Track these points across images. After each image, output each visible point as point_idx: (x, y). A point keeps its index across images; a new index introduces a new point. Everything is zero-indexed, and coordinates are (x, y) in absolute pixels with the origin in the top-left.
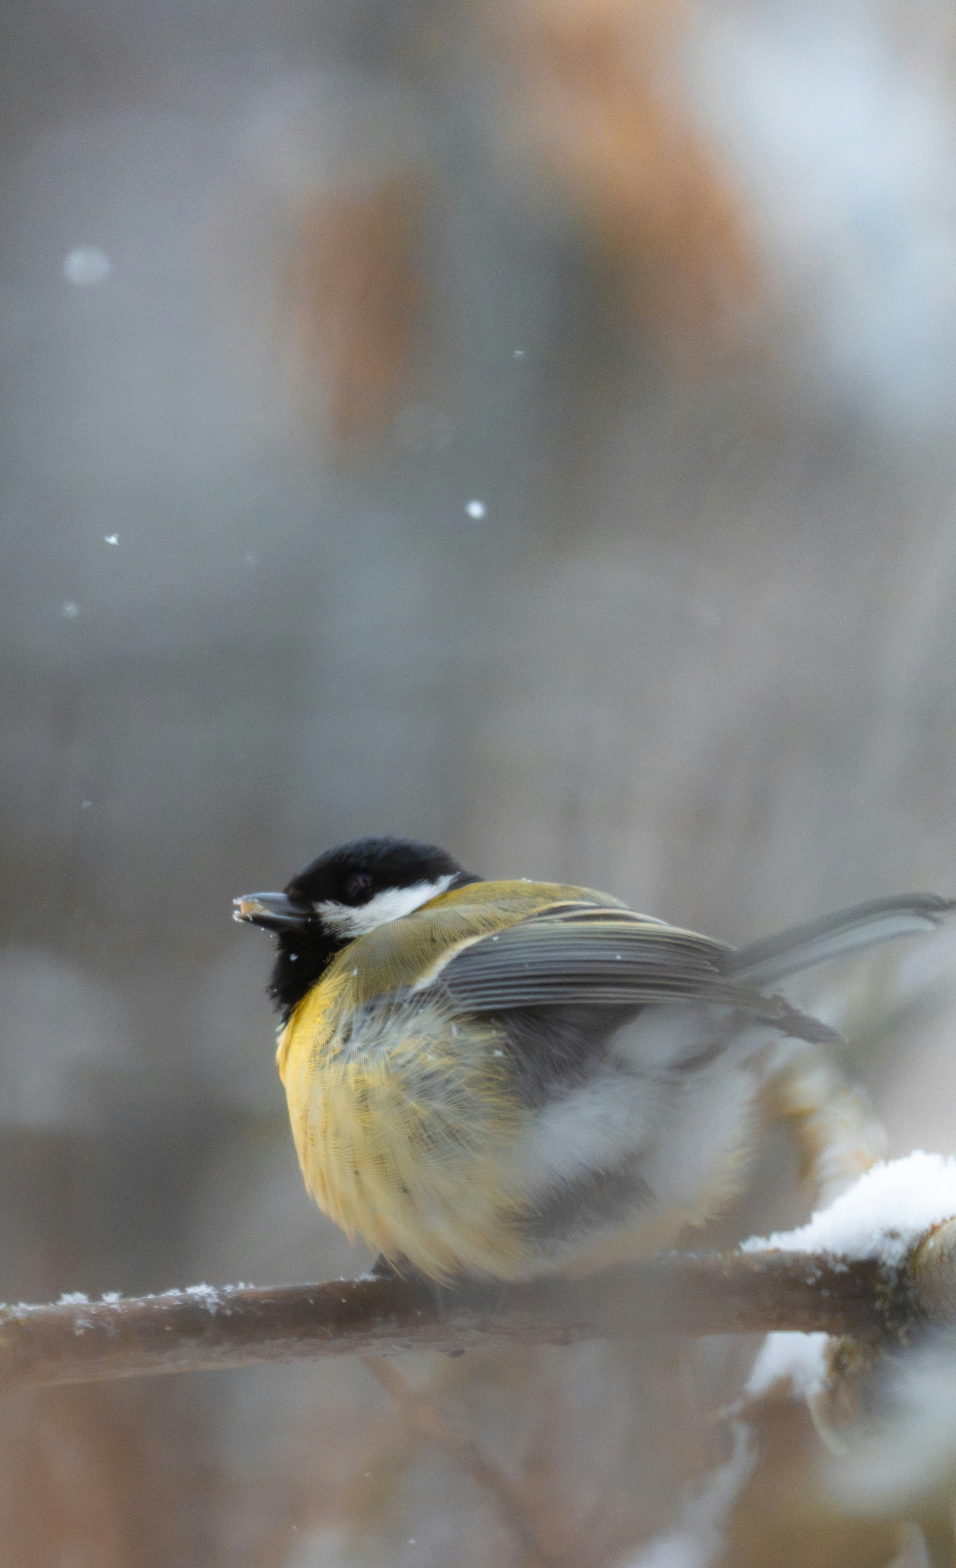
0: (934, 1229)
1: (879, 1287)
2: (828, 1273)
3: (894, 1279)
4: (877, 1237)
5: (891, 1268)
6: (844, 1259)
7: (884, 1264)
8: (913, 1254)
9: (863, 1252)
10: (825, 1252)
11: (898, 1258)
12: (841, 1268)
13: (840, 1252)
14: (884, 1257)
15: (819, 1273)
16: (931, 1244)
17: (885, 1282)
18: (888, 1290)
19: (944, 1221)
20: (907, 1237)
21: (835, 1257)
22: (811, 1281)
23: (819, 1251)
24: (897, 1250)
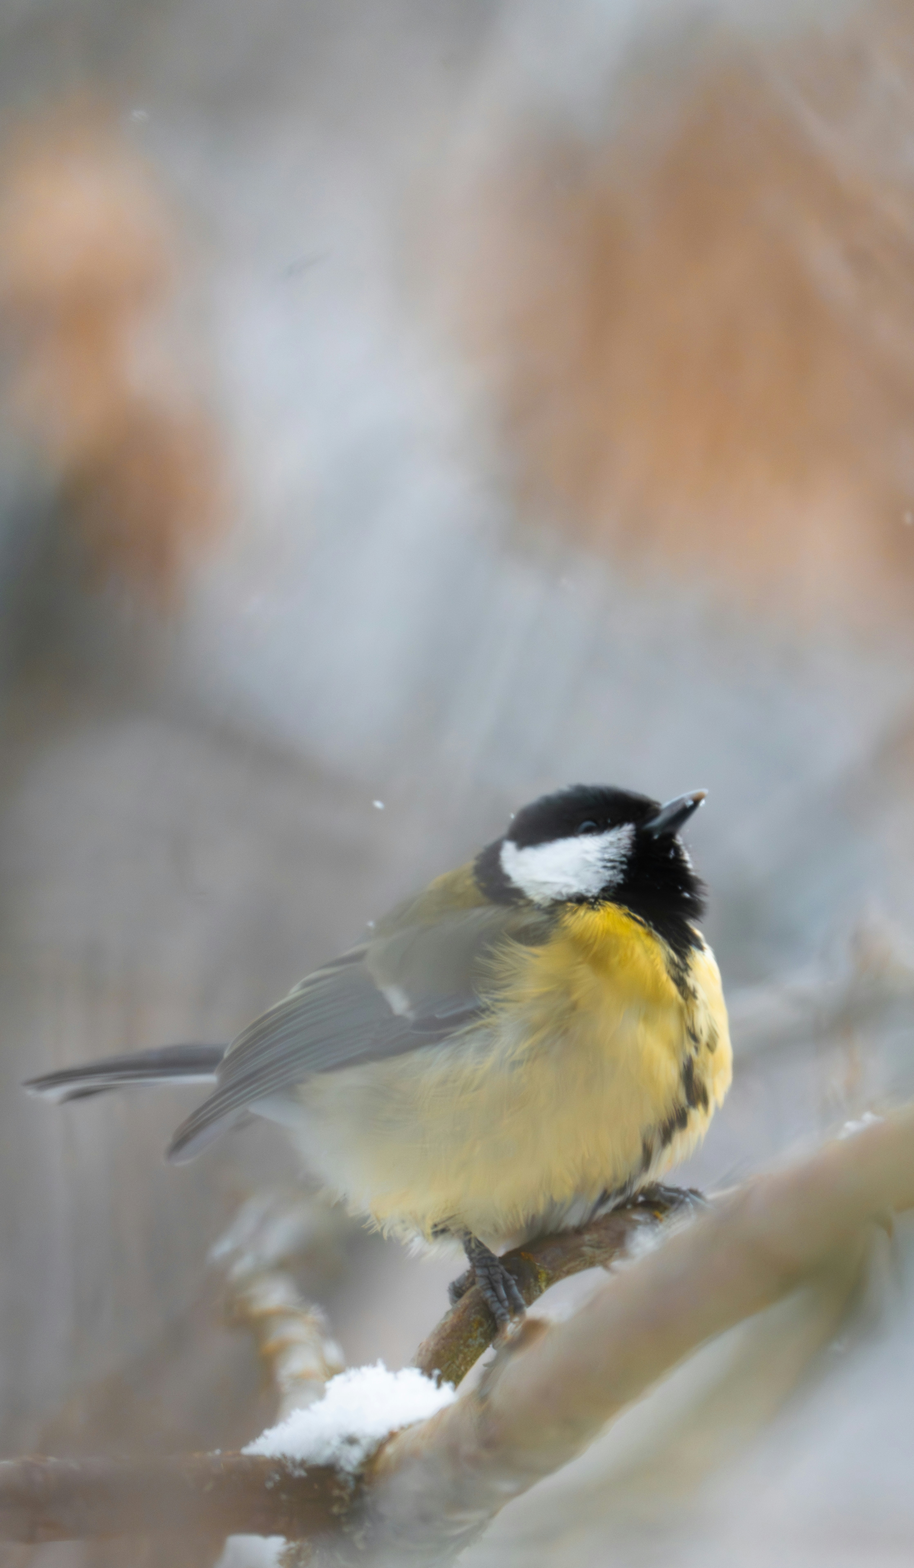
0: (392, 1436)
1: (336, 1492)
2: (286, 1477)
3: (352, 1484)
4: (336, 1442)
5: (348, 1473)
6: (302, 1464)
7: (342, 1469)
8: (371, 1460)
9: (323, 1457)
10: (284, 1456)
11: (355, 1462)
12: (300, 1473)
13: (298, 1457)
14: (342, 1463)
15: (278, 1477)
16: (390, 1450)
17: (342, 1487)
18: (345, 1495)
19: (402, 1428)
20: (364, 1442)
21: (293, 1461)
22: (269, 1485)
23: (278, 1455)
24: (352, 1458)
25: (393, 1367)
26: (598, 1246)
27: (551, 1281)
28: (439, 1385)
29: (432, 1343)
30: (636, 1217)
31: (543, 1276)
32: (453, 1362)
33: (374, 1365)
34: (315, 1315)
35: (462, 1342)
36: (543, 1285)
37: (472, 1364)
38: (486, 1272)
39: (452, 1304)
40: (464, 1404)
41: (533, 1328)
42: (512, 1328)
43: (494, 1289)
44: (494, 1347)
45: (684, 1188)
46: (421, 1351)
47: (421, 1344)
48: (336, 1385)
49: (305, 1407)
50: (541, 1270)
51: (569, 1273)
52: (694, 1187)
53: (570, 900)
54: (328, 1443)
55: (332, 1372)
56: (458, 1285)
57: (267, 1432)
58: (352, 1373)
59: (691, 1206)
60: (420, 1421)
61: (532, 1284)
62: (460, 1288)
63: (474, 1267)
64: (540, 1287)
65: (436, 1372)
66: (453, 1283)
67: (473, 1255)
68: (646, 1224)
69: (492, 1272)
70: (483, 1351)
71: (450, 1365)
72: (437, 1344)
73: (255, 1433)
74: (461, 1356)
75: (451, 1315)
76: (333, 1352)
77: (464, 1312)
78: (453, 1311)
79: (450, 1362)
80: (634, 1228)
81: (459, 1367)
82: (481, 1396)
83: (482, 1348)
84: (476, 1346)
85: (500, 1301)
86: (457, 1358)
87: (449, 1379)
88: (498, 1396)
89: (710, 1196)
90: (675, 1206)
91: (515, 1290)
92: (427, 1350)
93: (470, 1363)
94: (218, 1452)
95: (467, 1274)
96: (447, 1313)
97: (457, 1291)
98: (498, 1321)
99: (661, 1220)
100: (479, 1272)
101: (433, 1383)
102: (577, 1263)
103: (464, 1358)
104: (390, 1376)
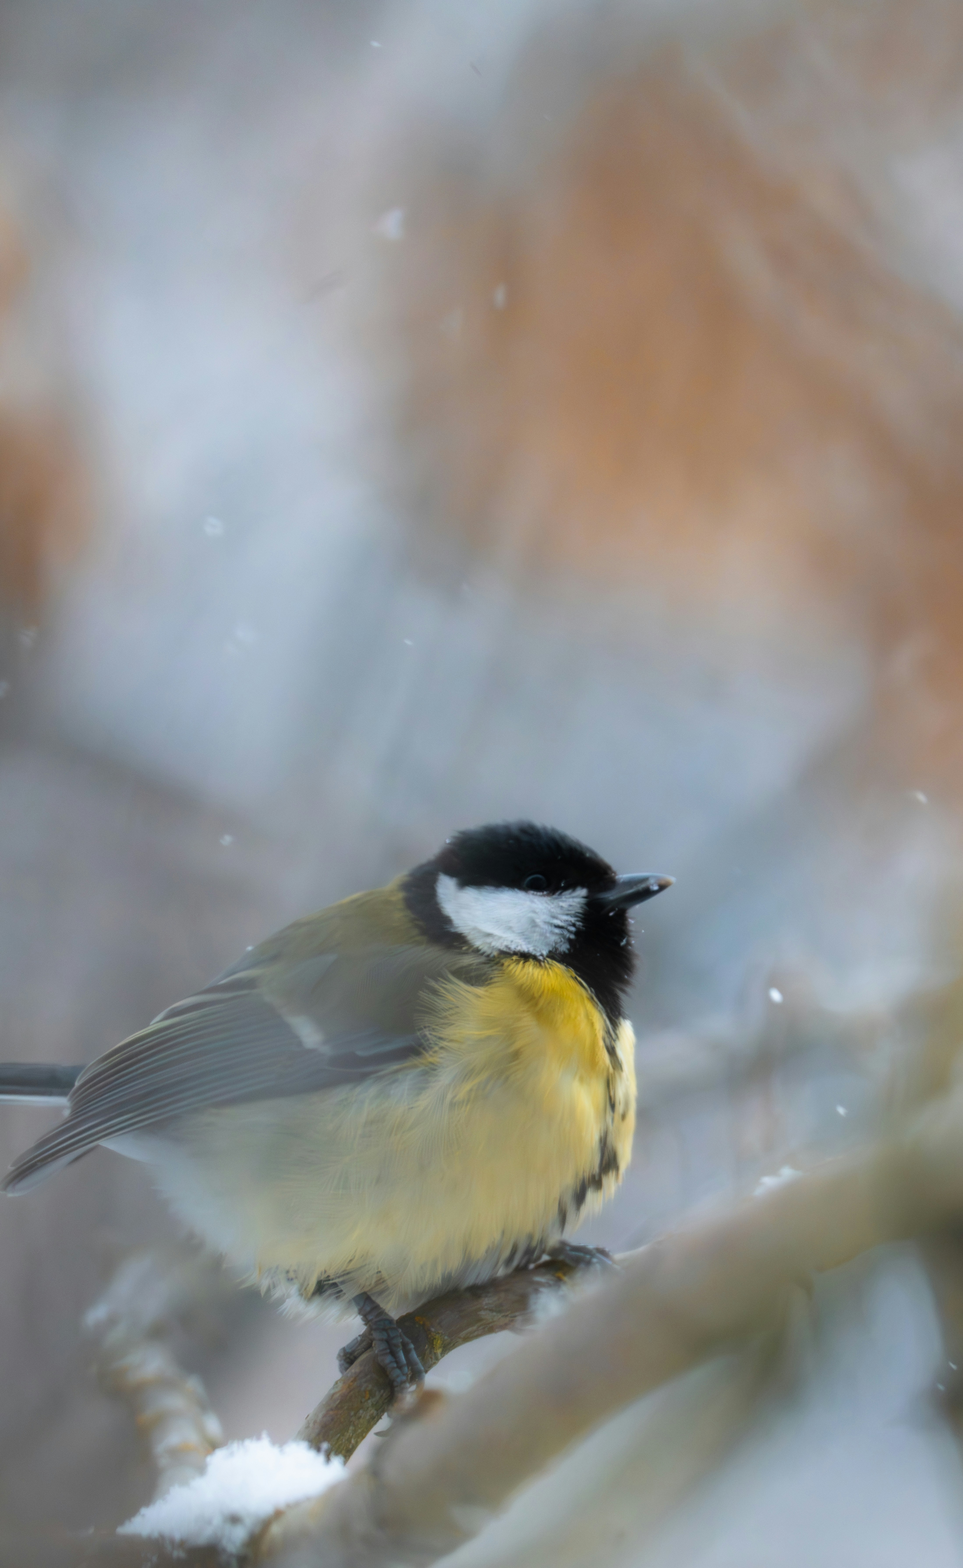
0: (278, 1514)
2: (166, 1559)
4: (217, 1521)
5: (231, 1555)
6: (182, 1544)
7: (224, 1550)
8: (255, 1540)
9: (204, 1536)
10: (162, 1537)
11: (239, 1544)
12: (178, 1554)
13: (177, 1536)
14: (225, 1543)
15: (155, 1559)
16: (275, 1529)
19: (289, 1507)
20: (249, 1522)
21: (172, 1542)
23: (156, 1535)
24: (238, 1536)
25: (279, 1441)
26: (498, 1309)
27: (447, 1348)
28: (328, 1459)
29: (320, 1416)
30: (538, 1279)
31: (438, 1343)
32: (343, 1435)
33: (259, 1438)
34: (193, 1384)
35: (352, 1413)
36: (439, 1351)
37: (364, 1438)
38: (384, 1336)
39: (342, 1372)
40: (355, 1480)
41: (430, 1398)
42: (409, 1396)
43: (393, 1354)
44: (389, 1416)
45: (591, 1246)
46: (308, 1423)
47: (308, 1416)
48: (218, 1460)
49: (185, 1483)
50: (437, 1336)
51: (467, 1339)
52: (601, 1246)
53: (515, 953)
54: (209, 1522)
55: (213, 1446)
56: (349, 1351)
57: (144, 1511)
58: (235, 1446)
59: (598, 1267)
60: (308, 1499)
61: (428, 1352)
62: (351, 1354)
63: (370, 1330)
64: (435, 1354)
65: (325, 1446)
66: (344, 1349)
67: (370, 1317)
68: (550, 1286)
69: (392, 1335)
70: (375, 1423)
71: (339, 1438)
72: (324, 1416)
73: (131, 1511)
74: (351, 1428)
75: (340, 1385)
76: (213, 1425)
77: (355, 1380)
78: (343, 1380)
79: (339, 1435)
80: (537, 1291)
81: (349, 1440)
82: (374, 1471)
83: (375, 1419)
84: (368, 1417)
85: (400, 1367)
86: (348, 1432)
87: (337, 1453)
88: (391, 1471)
89: (618, 1256)
90: (582, 1266)
91: (414, 1355)
92: (315, 1422)
93: (362, 1436)
94: (91, 1531)
95: (359, 1339)
96: (336, 1383)
97: (349, 1358)
98: (396, 1389)
99: (565, 1283)
100: (376, 1335)
101: (321, 1458)
102: (475, 1328)
103: (354, 1431)
104: (275, 1451)
